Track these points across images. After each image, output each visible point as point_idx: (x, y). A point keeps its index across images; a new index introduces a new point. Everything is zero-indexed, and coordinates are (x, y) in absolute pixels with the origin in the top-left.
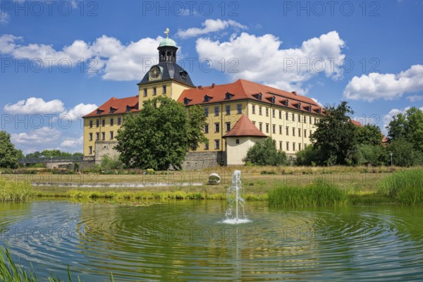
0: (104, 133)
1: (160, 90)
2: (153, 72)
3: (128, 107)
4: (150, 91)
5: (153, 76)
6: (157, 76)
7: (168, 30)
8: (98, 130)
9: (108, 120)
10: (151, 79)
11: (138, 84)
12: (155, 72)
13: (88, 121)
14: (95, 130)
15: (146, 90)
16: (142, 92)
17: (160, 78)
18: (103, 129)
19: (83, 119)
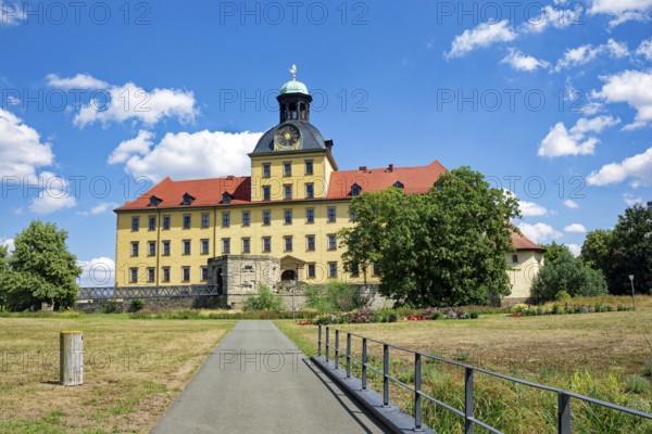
0: (167, 244)
1: (298, 168)
2: (283, 134)
3: (226, 195)
4: (277, 170)
5: (284, 142)
6: (292, 142)
7: (294, 67)
8: (153, 236)
9: (177, 218)
10: (277, 147)
11: (250, 155)
12: (288, 136)
13: (128, 219)
14: (144, 235)
15: (267, 168)
16: (259, 171)
17: (298, 146)
18: (165, 235)
19: (116, 215)
